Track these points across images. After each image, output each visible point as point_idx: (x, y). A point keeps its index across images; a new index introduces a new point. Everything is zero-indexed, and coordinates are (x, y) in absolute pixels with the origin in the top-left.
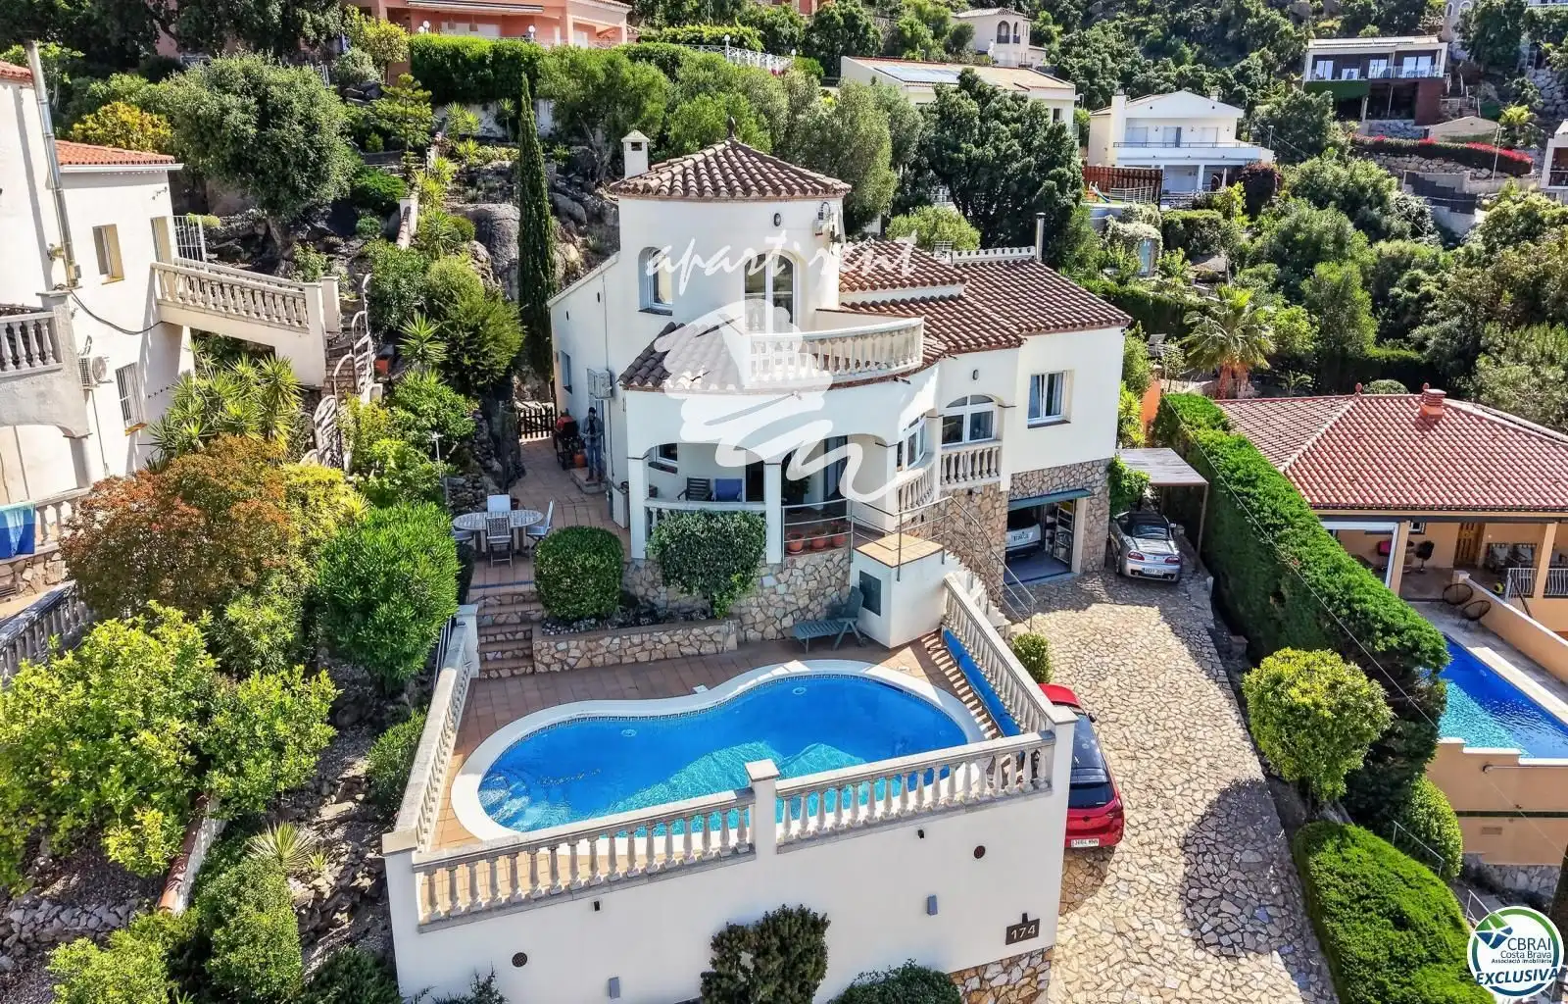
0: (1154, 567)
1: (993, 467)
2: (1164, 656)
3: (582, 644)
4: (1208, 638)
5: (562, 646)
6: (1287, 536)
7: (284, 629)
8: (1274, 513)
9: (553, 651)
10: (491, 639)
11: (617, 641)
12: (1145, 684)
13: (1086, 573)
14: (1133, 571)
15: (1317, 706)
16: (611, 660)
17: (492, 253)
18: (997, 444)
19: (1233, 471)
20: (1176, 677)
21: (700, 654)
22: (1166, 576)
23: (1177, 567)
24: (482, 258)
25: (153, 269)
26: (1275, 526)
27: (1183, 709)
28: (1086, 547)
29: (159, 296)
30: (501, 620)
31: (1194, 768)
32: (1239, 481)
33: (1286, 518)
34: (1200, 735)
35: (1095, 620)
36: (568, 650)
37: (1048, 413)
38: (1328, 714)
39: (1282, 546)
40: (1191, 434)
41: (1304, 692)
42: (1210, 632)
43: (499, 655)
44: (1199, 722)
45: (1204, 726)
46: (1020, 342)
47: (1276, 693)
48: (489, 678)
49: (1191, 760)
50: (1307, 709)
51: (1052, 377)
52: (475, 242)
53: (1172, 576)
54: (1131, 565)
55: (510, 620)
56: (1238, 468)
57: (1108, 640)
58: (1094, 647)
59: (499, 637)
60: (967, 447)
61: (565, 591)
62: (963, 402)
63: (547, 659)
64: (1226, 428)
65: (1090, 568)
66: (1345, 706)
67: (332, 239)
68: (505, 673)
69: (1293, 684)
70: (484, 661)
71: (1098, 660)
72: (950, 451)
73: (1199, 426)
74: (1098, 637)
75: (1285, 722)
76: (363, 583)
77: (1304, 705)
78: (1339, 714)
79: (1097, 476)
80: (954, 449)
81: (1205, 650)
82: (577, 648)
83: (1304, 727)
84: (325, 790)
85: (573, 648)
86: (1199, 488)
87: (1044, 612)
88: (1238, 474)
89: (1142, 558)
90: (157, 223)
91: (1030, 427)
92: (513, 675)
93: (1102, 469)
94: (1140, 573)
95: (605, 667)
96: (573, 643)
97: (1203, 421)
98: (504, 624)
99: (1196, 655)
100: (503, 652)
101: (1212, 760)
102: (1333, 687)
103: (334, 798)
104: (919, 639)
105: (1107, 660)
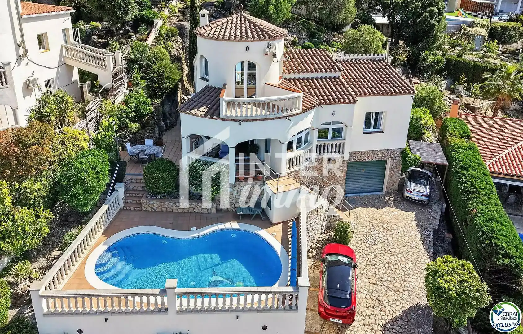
0: (416, 196)
1: (341, 150)
2: (407, 238)
3: (158, 203)
4: (432, 233)
5: (151, 202)
6: (474, 198)
7: (42, 191)
8: (472, 185)
9: (148, 204)
10: (130, 195)
11: (171, 204)
12: (394, 250)
13: (388, 193)
14: (407, 197)
15: (450, 290)
16: (169, 210)
17: (183, 41)
18: (344, 141)
19: (460, 161)
20: (409, 250)
21: (201, 213)
22: (421, 201)
23: (427, 198)
24: (179, 43)
25: (62, 47)
26: (470, 192)
27: (407, 265)
28: (389, 183)
29: (64, 55)
30: (135, 188)
31: (401, 295)
32: (461, 167)
33: (477, 189)
34: (410, 279)
35: (383, 216)
36: (153, 204)
37: (375, 127)
38: (454, 295)
39: (471, 202)
40: (450, 139)
41: (446, 281)
42: (435, 231)
43: (132, 201)
44: (412, 273)
45: (413, 275)
46: (355, 101)
47: (433, 277)
48: (127, 209)
49: (401, 291)
50: (445, 289)
51: (377, 114)
52: (178, 37)
53: (424, 202)
54: (407, 194)
55: (138, 189)
56: (463, 161)
57: (385, 227)
58: (377, 228)
59: (133, 195)
60: (330, 141)
61: (152, 184)
62: (329, 123)
63: (146, 206)
64: (468, 137)
65: (390, 191)
66: (463, 292)
67: (131, 34)
68: (132, 208)
69: (442, 276)
70: (126, 202)
71: (377, 235)
72: (321, 143)
73: (455, 136)
74: (381, 224)
75: (434, 292)
76: (69, 179)
77: (444, 287)
78: (460, 296)
79: (396, 155)
80: (323, 142)
81: (428, 239)
82: (156, 204)
83: (443, 297)
84: (55, 245)
85: (155, 204)
86: (444, 166)
87: (363, 207)
88: (461, 164)
89: (412, 192)
90: (64, 31)
91: (364, 133)
92: (135, 210)
93: (398, 153)
94: (410, 198)
95: (166, 212)
96: (155, 202)
97: (457, 133)
98: (135, 190)
99: (423, 241)
100: (133, 201)
101: (411, 293)
102: (461, 282)
103: (57, 249)
104: (287, 221)
105: (381, 236)
